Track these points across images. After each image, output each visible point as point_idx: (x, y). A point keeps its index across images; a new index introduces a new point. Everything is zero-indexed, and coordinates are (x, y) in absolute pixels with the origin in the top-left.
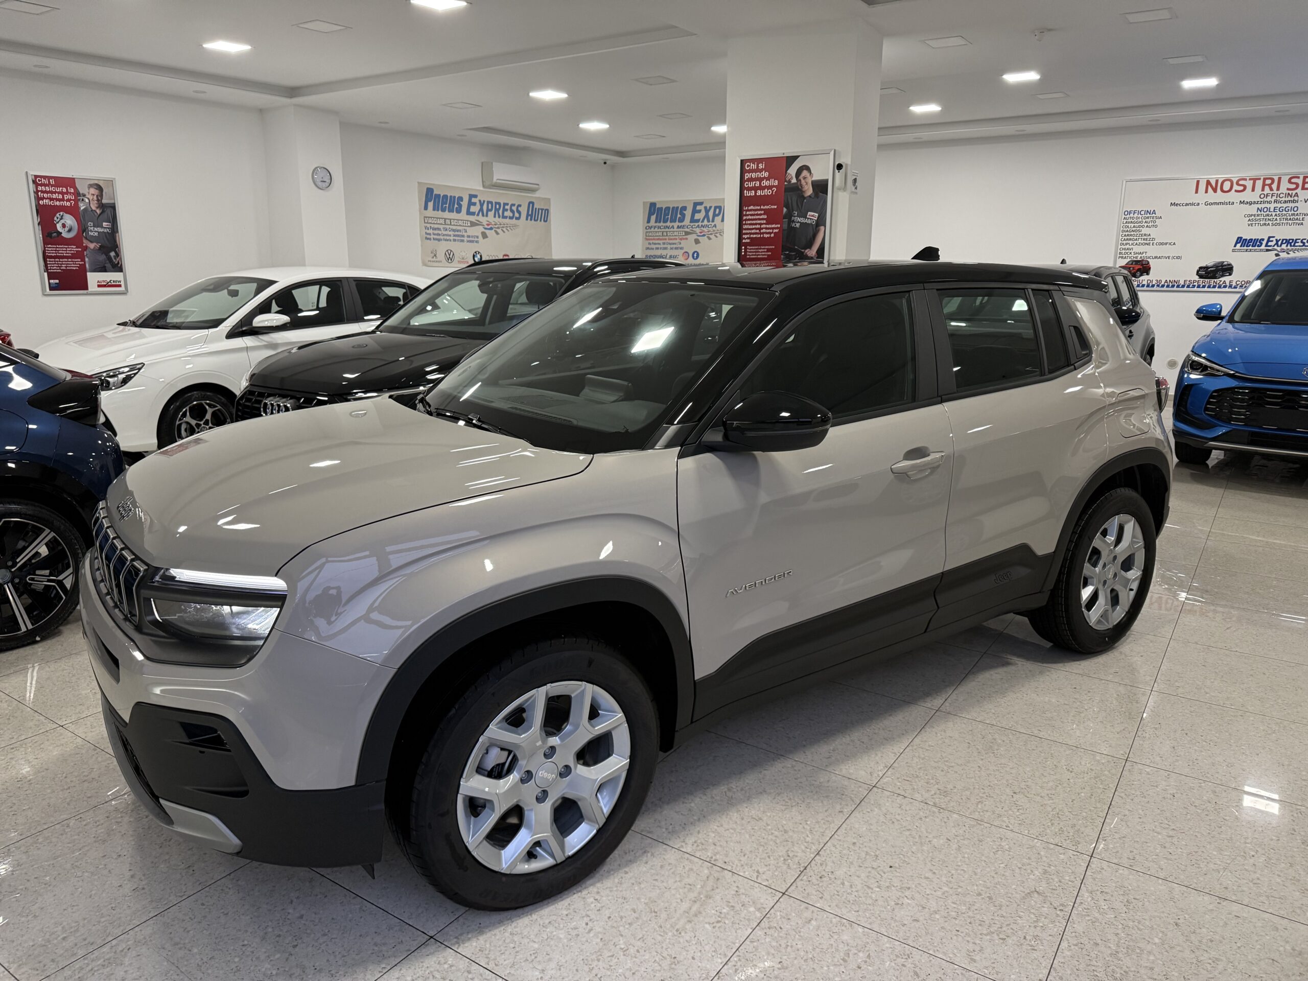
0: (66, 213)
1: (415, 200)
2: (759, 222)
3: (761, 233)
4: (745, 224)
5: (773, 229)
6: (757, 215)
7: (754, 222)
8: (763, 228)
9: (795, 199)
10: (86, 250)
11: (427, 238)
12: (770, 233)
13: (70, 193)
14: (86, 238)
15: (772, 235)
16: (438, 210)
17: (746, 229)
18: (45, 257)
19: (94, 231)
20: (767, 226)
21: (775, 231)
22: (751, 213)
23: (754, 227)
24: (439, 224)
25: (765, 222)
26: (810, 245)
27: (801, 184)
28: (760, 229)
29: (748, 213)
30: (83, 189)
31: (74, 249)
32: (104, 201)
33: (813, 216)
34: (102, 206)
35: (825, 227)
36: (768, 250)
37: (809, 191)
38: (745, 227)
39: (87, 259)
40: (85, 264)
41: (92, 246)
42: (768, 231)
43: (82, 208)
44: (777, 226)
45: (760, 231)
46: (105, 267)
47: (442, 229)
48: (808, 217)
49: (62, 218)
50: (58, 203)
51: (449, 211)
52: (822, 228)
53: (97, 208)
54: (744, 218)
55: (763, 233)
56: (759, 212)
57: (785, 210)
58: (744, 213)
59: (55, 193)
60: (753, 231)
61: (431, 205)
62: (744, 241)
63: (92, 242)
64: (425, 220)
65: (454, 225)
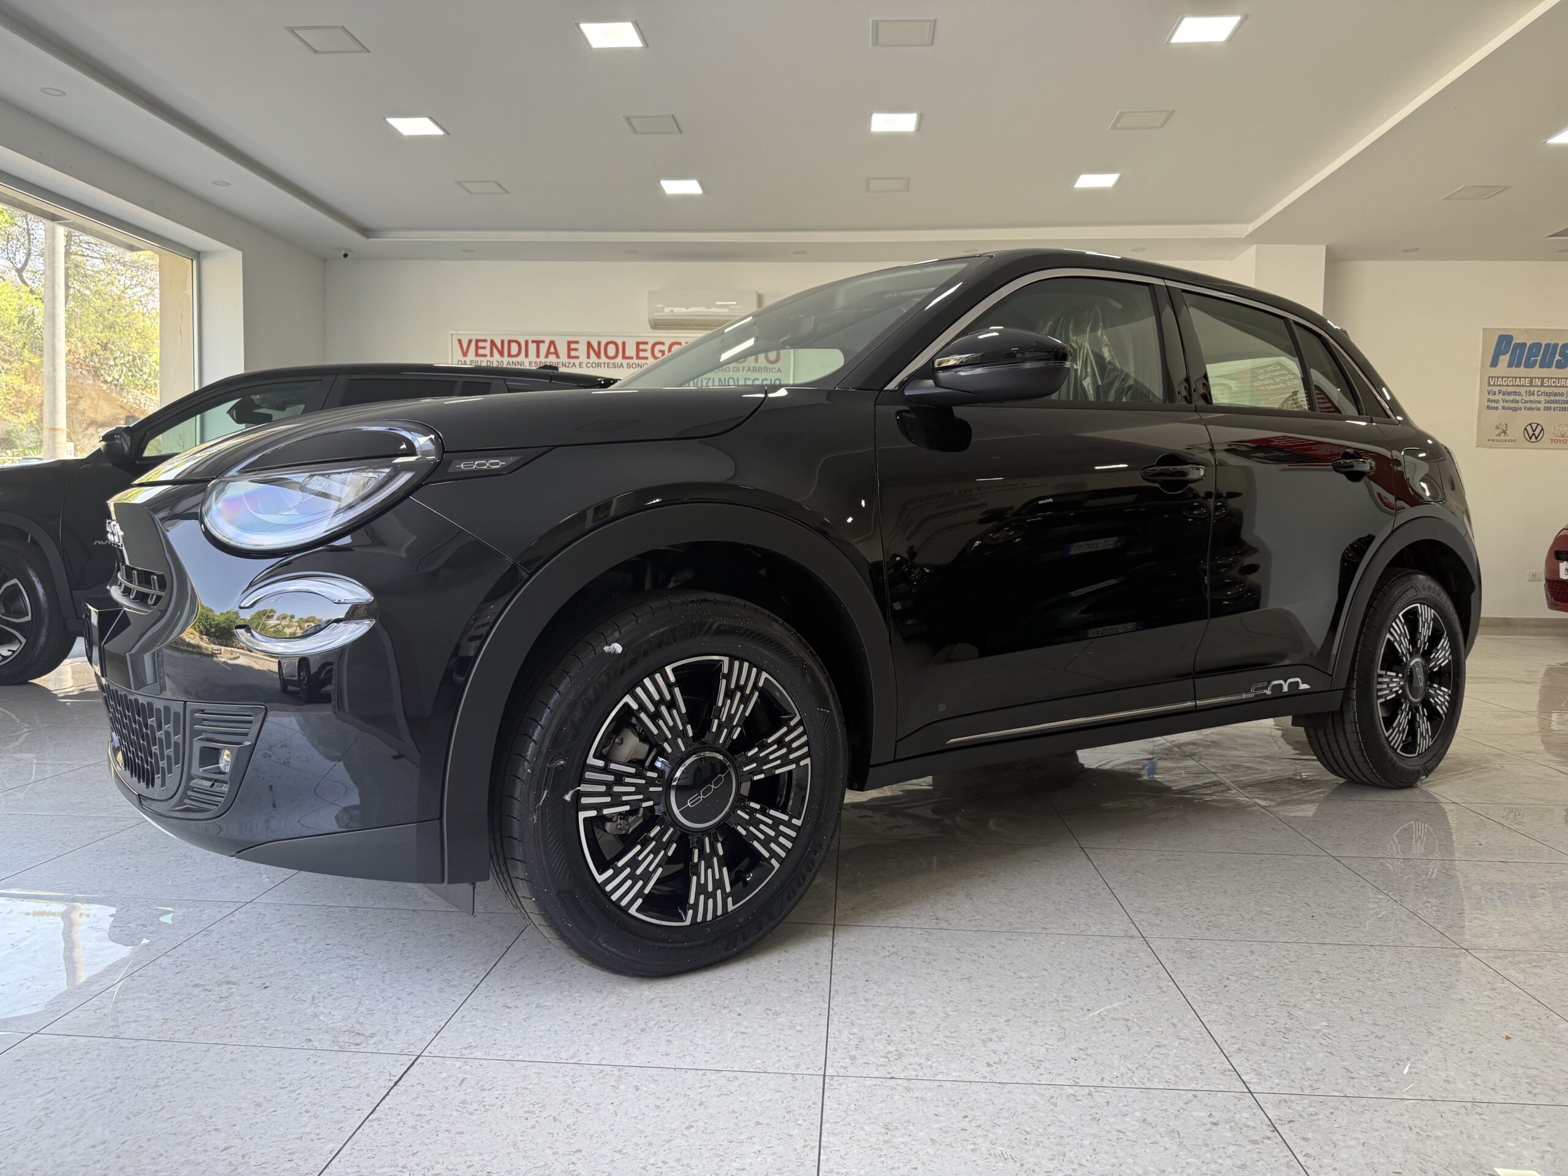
1: (1476, 351)
11: (1488, 407)
16: (1518, 366)
24: (1518, 386)
47: (1523, 393)
51: (1541, 366)
61: (1505, 359)
64: (1490, 381)
65: (1548, 386)
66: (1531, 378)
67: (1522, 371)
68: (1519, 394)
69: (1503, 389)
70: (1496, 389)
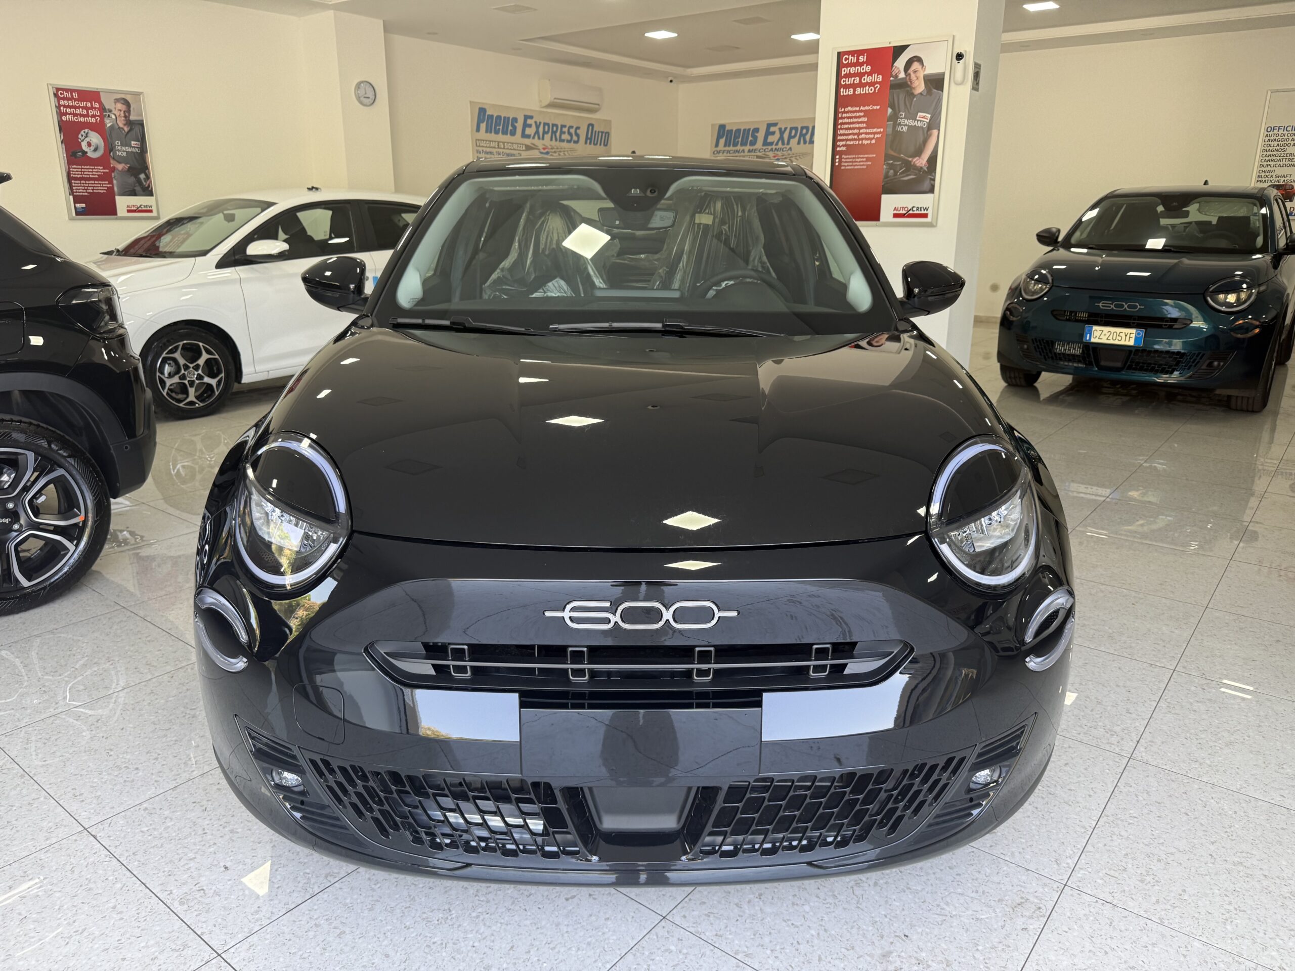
0: (92, 130)
1: (467, 119)
2: (857, 126)
3: (859, 140)
4: (841, 129)
5: (875, 133)
6: (856, 117)
7: (852, 126)
8: (862, 134)
9: (902, 96)
10: (113, 172)
12: (871, 139)
13: (95, 108)
14: (114, 158)
15: (873, 141)
16: (491, 132)
17: (841, 135)
18: (70, 179)
19: (122, 151)
20: (868, 131)
21: (877, 136)
22: (848, 115)
23: (851, 132)
24: (493, 147)
25: (865, 125)
26: (919, 153)
27: (910, 79)
28: (859, 134)
29: (844, 115)
30: (108, 103)
31: (100, 170)
32: (132, 118)
33: (924, 118)
34: (129, 123)
35: (939, 130)
36: (868, 159)
37: (920, 87)
38: (840, 132)
39: (115, 182)
40: (113, 187)
41: (120, 167)
42: (868, 136)
43: (108, 125)
44: (879, 130)
45: (858, 136)
46: (134, 190)
47: (496, 153)
48: (918, 118)
49: (86, 137)
50: (82, 119)
51: (503, 134)
52: (935, 132)
53: (125, 125)
54: (840, 121)
55: (862, 139)
56: (858, 114)
57: (890, 110)
58: (840, 115)
59: (79, 107)
60: (850, 137)
61: (483, 126)
62: (838, 149)
63: (120, 163)
64: (477, 142)
65: (508, 149)
66: (498, 142)
67: (492, 136)
68: (492, 153)
69: (485, 149)
70: (481, 149)
